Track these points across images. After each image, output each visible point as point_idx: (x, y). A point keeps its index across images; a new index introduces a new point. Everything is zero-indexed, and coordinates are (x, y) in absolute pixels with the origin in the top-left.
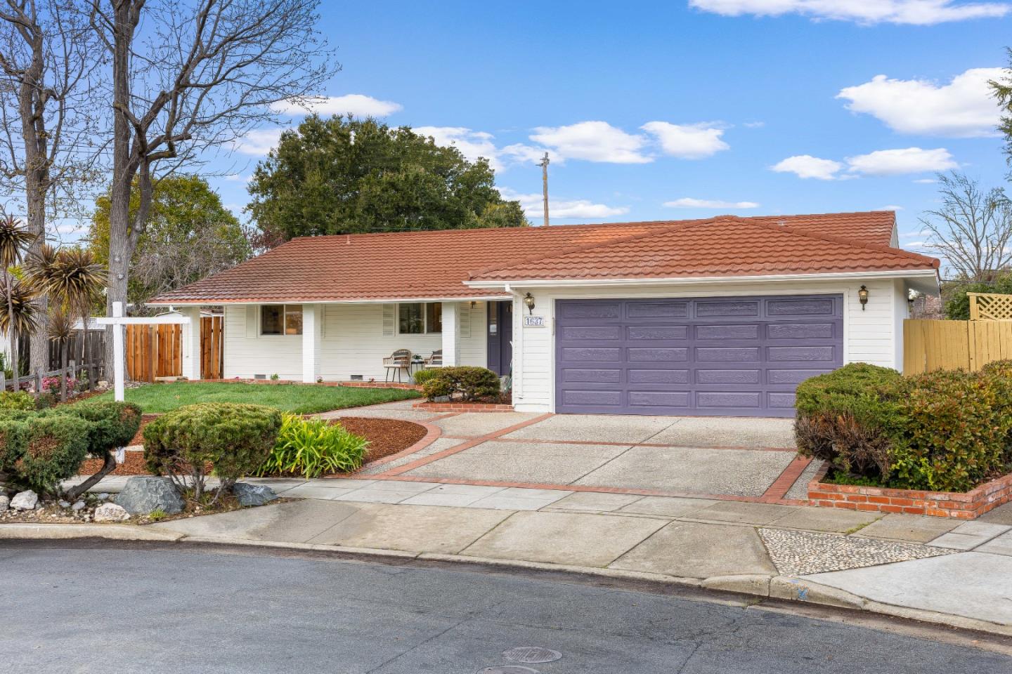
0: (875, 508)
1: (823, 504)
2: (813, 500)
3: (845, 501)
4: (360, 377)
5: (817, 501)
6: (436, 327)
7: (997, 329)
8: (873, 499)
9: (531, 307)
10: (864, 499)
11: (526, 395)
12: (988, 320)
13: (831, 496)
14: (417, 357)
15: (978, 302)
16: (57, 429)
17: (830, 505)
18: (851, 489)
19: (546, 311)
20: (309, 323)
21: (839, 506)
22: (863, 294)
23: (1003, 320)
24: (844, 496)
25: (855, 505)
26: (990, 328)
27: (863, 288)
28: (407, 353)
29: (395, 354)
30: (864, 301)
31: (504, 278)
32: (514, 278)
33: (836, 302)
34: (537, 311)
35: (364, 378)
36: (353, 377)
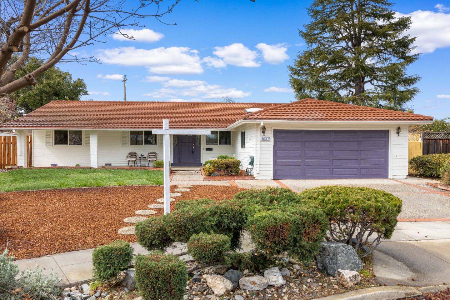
4: (110, 164)
9: (264, 132)
11: (261, 172)
14: (142, 155)
19: (270, 134)
27: (399, 128)
28: (136, 153)
29: (129, 154)
30: (398, 133)
31: (260, 119)
32: (265, 119)
33: (386, 133)
34: (267, 134)
35: (113, 165)
36: (106, 164)
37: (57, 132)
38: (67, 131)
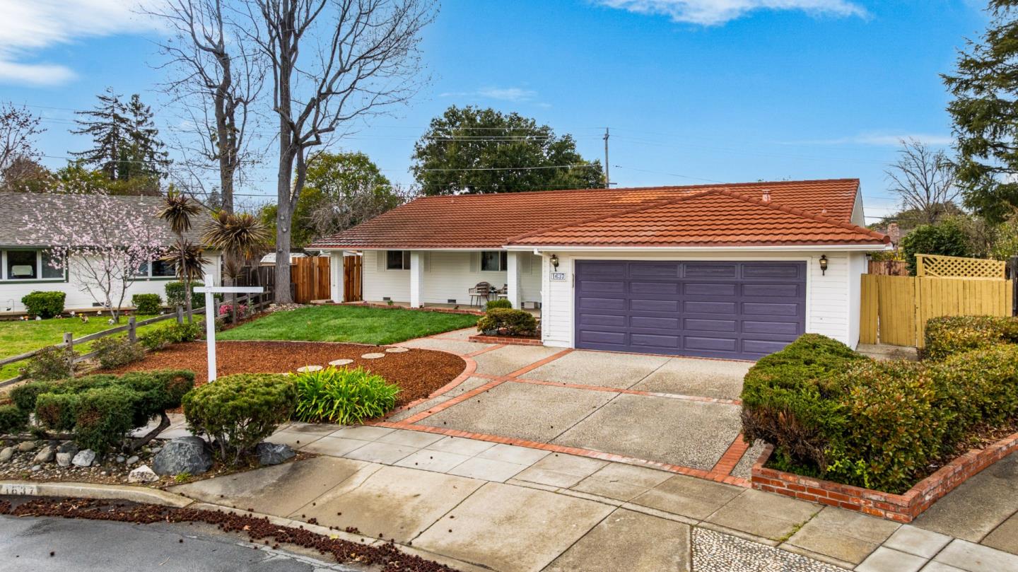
0: (813, 499)
1: (766, 489)
2: (756, 484)
3: (786, 489)
4: (454, 301)
5: (760, 485)
6: (504, 267)
7: (939, 285)
8: (811, 490)
9: (556, 265)
10: (803, 489)
11: (552, 333)
12: (932, 277)
13: (773, 482)
14: (493, 288)
15: (924, 262)
16: (100, 404)
17: (771, 490)
18: (791, 478)
19: (568, 268)
20: (415, 262)
21: (780, 492)
22: (824, 262)
23: (945, 277)
24: (784, 484)
25: (794, 493)
26: (934, 284)
27: (824, 257)
28: (486, 285)
29: (478, 285)
30: (824, 268)
31: (534, 244)
32: (541, 244)
33: (800, 268)
34: (560, 269)
35: (458, 303)
36: (449, 301)
37: (389, 253)
38: (401, 252)
